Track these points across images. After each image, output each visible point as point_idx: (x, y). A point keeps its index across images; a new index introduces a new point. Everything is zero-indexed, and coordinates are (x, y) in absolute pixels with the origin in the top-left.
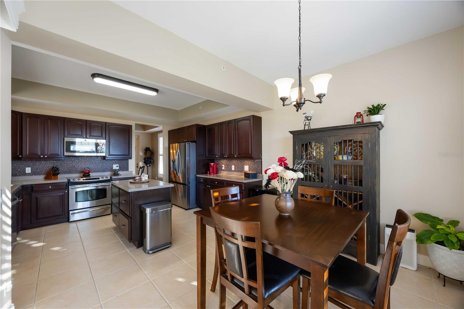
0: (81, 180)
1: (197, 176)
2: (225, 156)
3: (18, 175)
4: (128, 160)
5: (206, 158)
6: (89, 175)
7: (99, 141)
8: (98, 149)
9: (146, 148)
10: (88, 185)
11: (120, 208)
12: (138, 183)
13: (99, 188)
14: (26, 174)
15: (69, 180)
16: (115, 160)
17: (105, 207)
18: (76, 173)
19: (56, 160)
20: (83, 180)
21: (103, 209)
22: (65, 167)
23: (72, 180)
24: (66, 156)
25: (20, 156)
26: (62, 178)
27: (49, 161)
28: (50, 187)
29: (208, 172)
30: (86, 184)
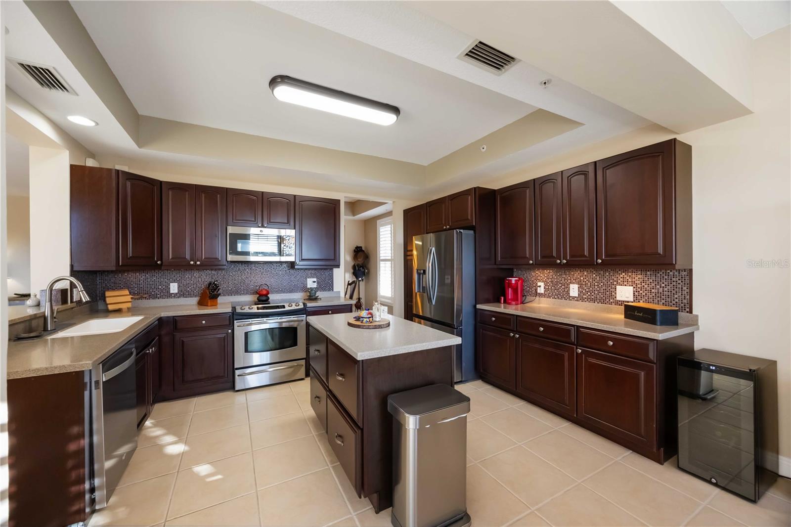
0: (255, 309)
1: (479, 306)
2: (559, 261)
3: (159, 296)
4: (332, 269)
5: (495, 267)
6: (267, 301)
7: (283, 232)
8: (282, 249)
9: (357, 248)
10: (265, 319)
11: (328, 387)
12: (368, 328)
13: (284, 325)
14: (170, 295)
15: (235, 308)
16: (309, 269)
17: (295, 363)
18: (247, 294)
19: (216, 270)
20: (258, 308)
21: (291, 370)
22: (230, 283)
23: (238, 310)
24: (232, 262)
25: (159, 262)
26: (224, 305)
27: (205, 271)
28: (204, 322)
29: (502, 298)
30: (262, 318)
